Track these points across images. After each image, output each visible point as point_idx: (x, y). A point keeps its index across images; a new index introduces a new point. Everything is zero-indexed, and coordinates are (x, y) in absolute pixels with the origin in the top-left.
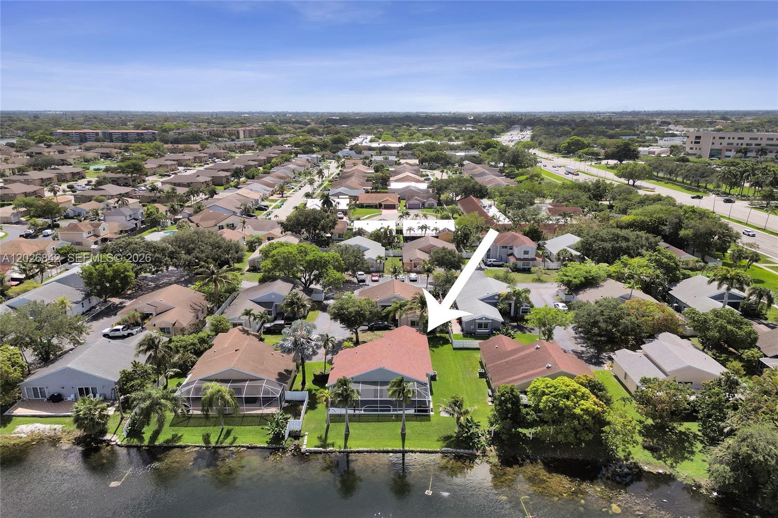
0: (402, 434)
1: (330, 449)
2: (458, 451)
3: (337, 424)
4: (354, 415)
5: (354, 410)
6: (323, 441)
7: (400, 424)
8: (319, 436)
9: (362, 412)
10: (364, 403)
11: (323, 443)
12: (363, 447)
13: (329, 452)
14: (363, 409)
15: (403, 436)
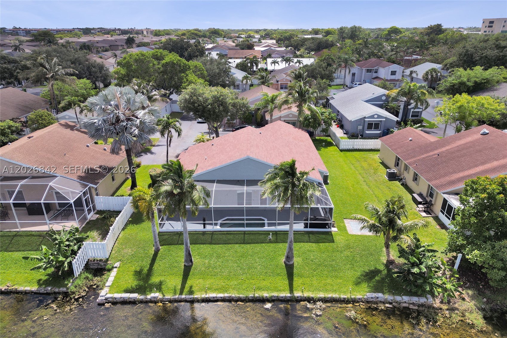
0: (286, 265)
1: (153, 295)
2: (398, 298)
3: (172, 247)
4: (204, 233)
5: (204, 224)
6: (143, 279)
7: (283, 248)
8: (138, 269)
9: (218, 228)
10: (220, 213)
11: (142, 283)
12: (216, 290)
13: (151, 301)
14: (219, 222)
15: (290, 269)
